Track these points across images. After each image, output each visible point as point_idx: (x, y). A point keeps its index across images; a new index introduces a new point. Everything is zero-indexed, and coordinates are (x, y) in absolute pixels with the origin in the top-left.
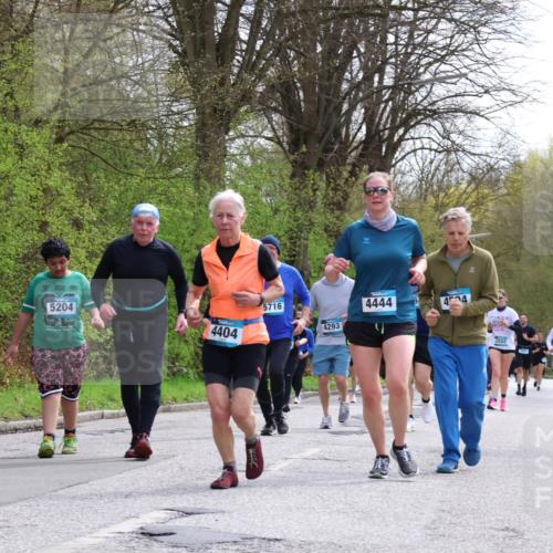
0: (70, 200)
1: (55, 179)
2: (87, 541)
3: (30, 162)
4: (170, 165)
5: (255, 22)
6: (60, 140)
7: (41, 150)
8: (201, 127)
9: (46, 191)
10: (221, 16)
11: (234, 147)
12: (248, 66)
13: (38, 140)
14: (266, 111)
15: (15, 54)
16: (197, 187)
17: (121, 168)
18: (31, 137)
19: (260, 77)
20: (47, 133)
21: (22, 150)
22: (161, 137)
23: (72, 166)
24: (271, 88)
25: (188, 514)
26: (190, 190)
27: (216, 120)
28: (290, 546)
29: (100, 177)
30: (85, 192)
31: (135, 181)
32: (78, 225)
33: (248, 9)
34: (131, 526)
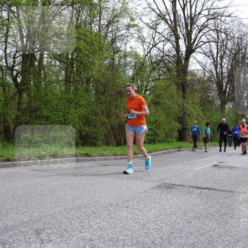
0: (202, 115)
1: (200, 112)
2: (207, 166)
3: (196, 110)
4: (217, 110)
5: (229, 88)
6: (200, 107)
7: (197, 108)
8: (221, 104)
9: (198, 114)
10: (224, 87)
11: (226, 107)
12: (228, 95)
13: (197, 107)
14: (231, 101)
15: (194, 94)
16: (221, 113)
17: (209, 110)
18: (196, 106)
19: (231, 96)
20: (198, 106)
21: (195, 108)
22: (215, 106)
23: (202, 110)
24: (232, 98)
25: (221, 163)
26: (220, 114)
27: (224, 103)
28: (237, 168)
29: (206, 112)
30: (204, 114)
31: (211, 113)
32: (203, 119)
33: (228, 86)
34: (212, 164)
